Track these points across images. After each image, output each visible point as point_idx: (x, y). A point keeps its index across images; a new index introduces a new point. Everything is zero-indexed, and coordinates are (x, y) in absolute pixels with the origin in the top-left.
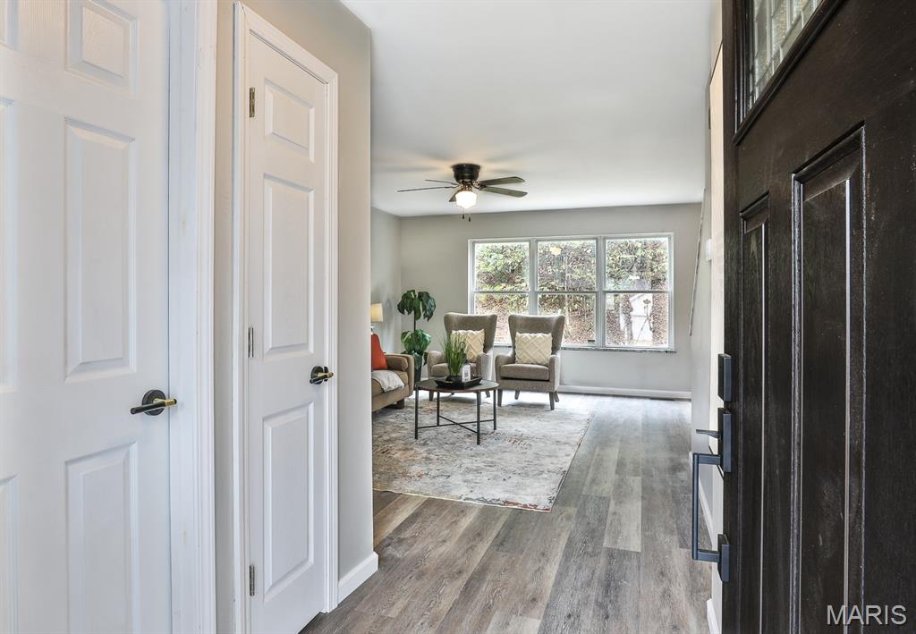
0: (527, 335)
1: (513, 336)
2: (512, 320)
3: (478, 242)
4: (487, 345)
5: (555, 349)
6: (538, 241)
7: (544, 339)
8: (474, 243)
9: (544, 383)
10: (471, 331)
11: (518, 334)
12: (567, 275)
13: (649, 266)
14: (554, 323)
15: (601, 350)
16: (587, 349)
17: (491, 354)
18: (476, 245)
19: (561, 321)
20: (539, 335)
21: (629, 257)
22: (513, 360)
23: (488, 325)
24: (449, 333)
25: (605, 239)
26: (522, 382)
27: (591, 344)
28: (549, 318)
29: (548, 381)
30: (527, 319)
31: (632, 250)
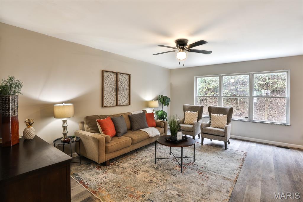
0: (216, 115)
1: (210, 115)
2: (210, 109)
3: (198, 77)
4: (199, 118)
5: (228, 122)
6: (223, 76)
7: (223, 117)
8: (197, 78)
9: (222, 137)
10: (193, 112)
11: (212, 114)
12: (239, 89)
13: (271, 86)
14: (228, 110)
15: (251, 122)
16: (244, 121)
17: (200, 122)
18: (198, 78)
19: (231, 109)
20: (221, 115)
21: (262, 83)
22: (209, 125)
23: (200, 110)
24: (184, 112)
25: (253, 74)
26: (212, 136)
27: (246, 119)
28: (226, 108)
29: (224, 137)
30: (217, 108)
31: (264, 80)
